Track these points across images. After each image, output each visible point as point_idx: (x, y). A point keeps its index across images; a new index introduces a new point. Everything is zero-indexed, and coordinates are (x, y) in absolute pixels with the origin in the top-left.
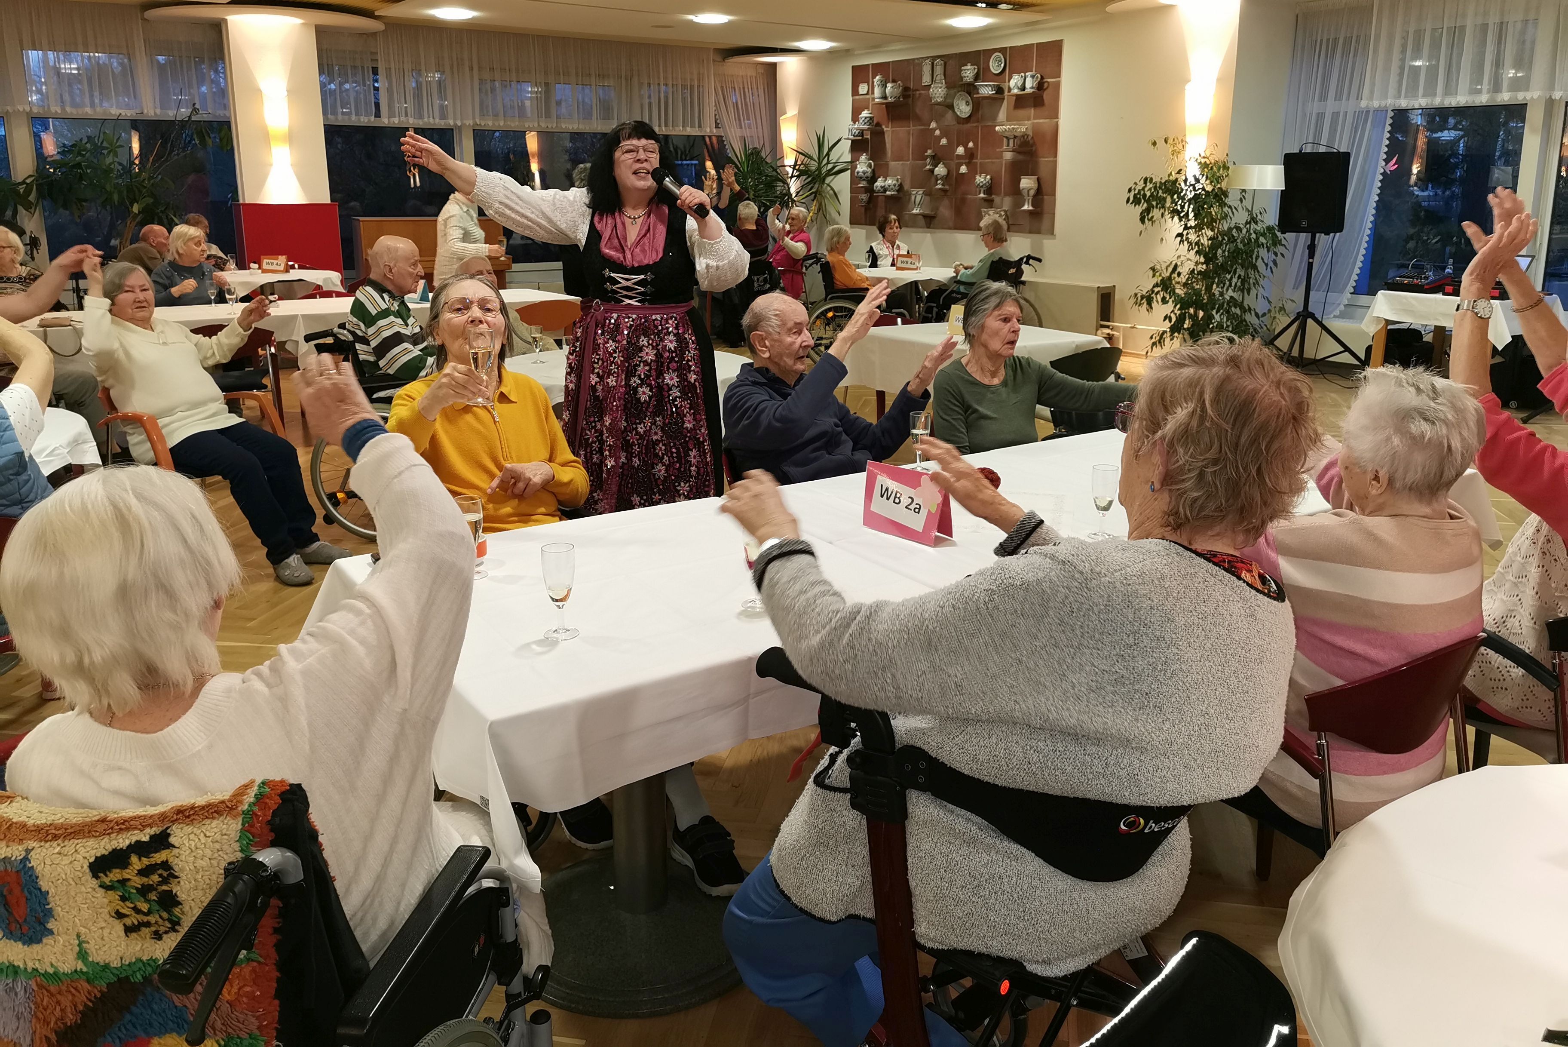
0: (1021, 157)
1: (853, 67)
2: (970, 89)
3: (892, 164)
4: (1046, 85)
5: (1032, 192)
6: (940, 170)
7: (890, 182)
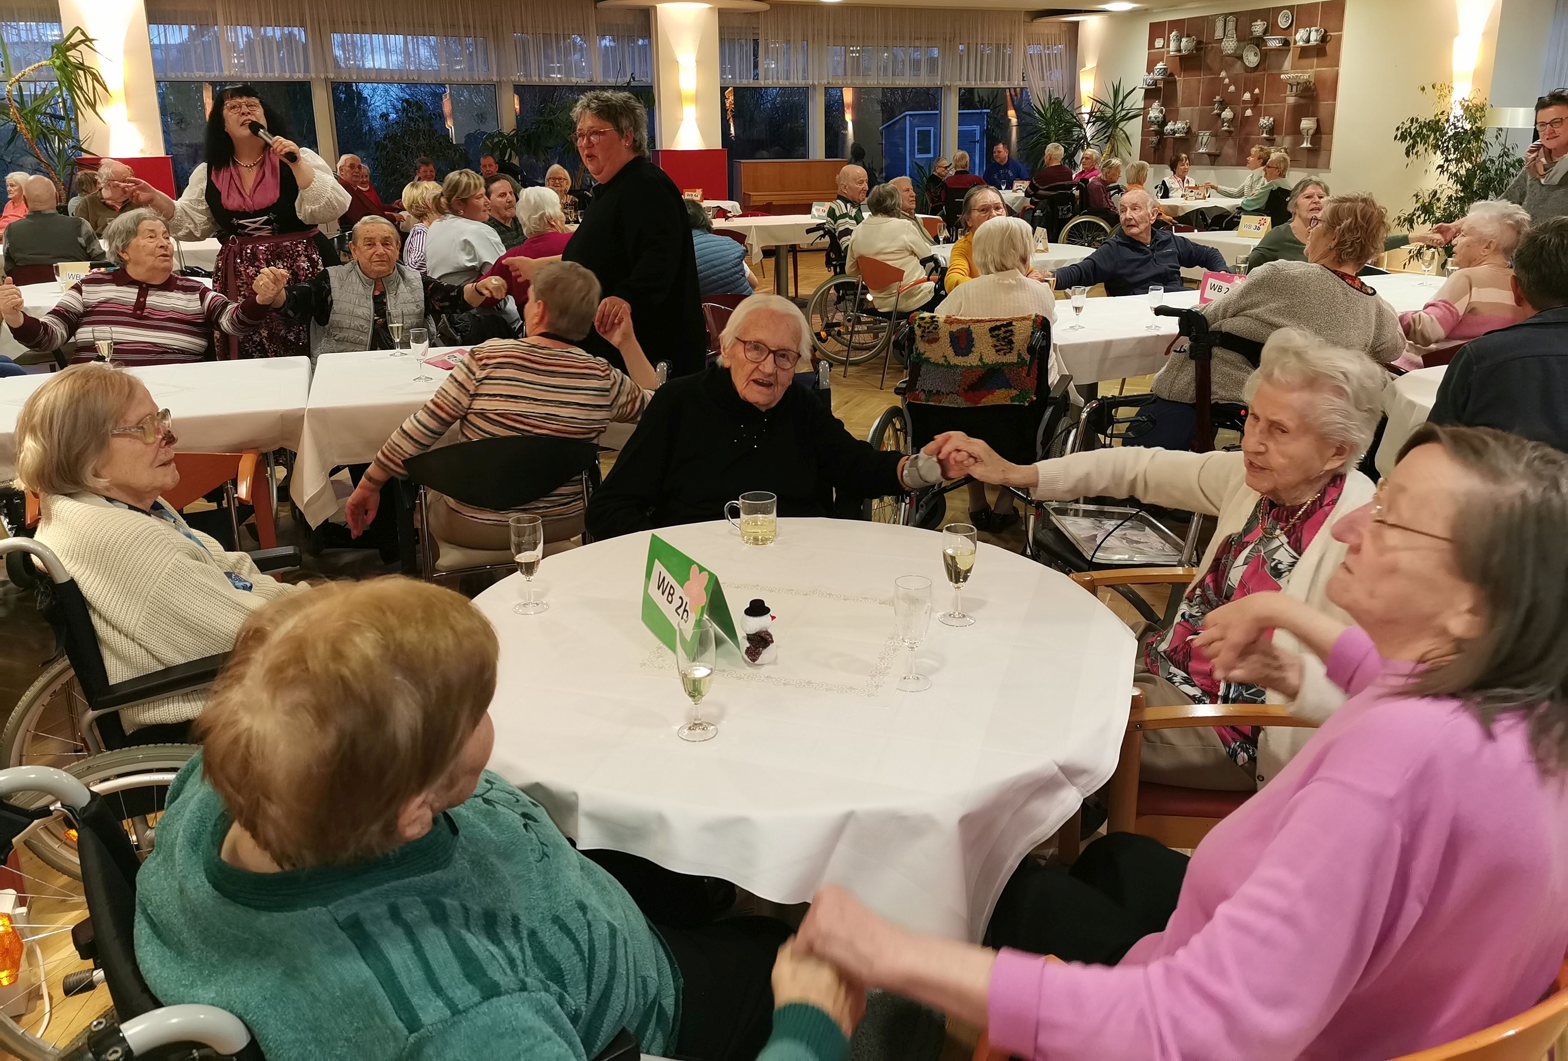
0: (1302, 101)
1: (1152, 25)
2: (1259, 42)
3: (1182, 109)
4: (1329, 38)
5: (1311, 132)
6: (1227, 114)
7: (1179, 125)
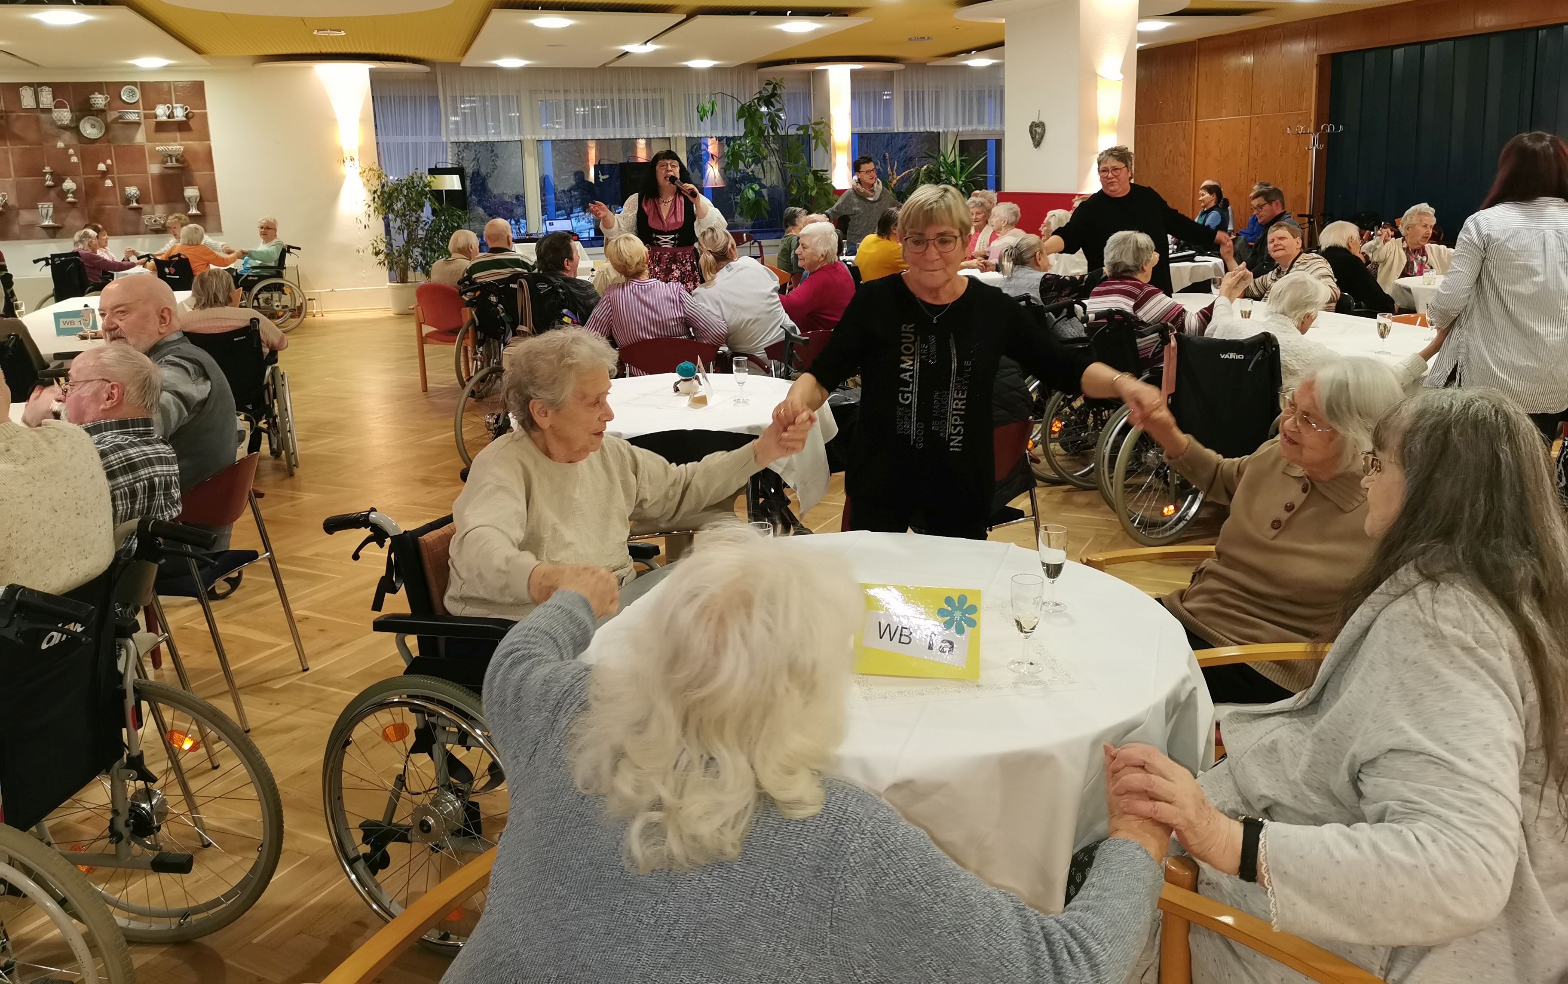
2: (101, 114)
4: (194, 115)
5: (196, 200)
6: (69, 184)
